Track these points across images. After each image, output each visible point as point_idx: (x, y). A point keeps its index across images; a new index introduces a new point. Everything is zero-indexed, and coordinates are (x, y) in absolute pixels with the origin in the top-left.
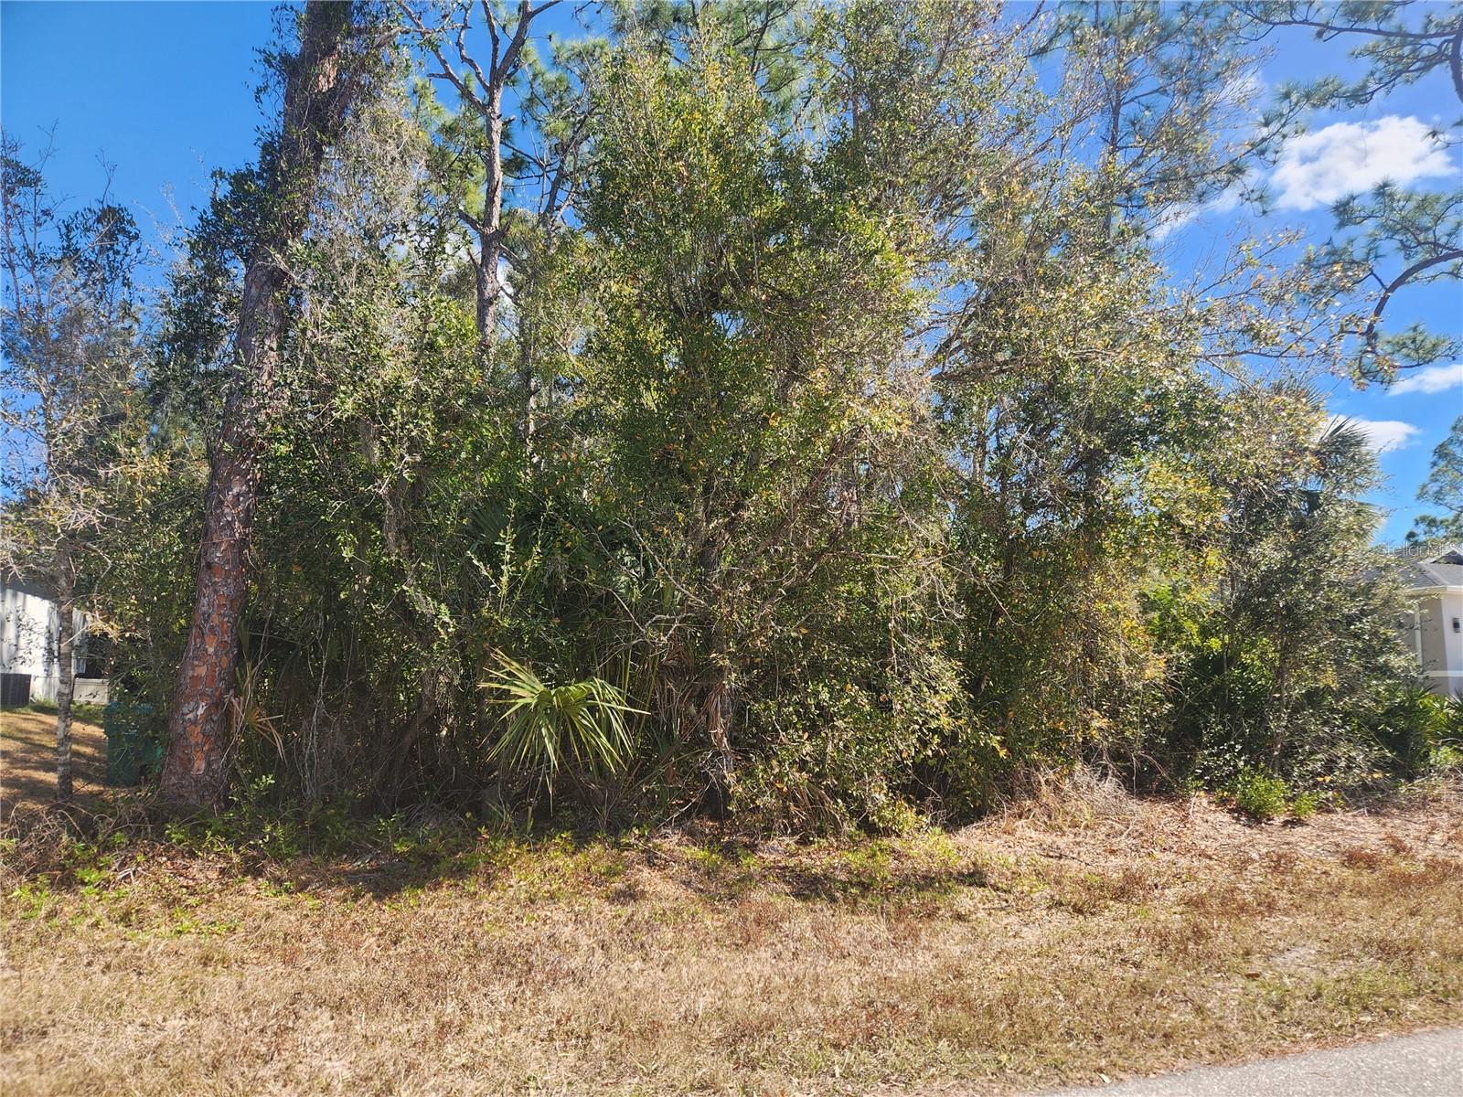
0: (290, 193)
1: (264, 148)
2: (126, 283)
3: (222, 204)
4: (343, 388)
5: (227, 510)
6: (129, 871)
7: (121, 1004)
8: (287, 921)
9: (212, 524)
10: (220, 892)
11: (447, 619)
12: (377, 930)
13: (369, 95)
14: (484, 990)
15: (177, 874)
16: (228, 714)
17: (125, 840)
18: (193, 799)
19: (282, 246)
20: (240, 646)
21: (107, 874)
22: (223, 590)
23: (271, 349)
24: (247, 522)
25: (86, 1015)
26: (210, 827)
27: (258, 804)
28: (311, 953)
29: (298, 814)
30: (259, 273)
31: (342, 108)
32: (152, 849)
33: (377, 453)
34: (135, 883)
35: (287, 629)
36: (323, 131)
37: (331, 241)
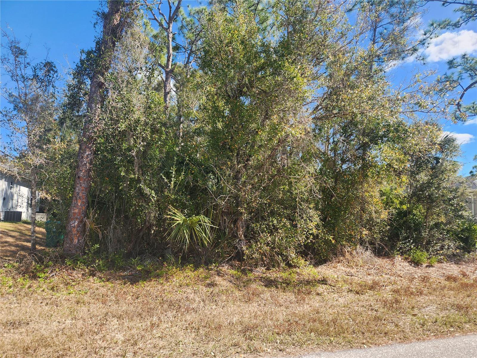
0: (105, 57)
1: (97, 43)
2: (53, 86)
3: (83, 61)
4: (121, 121)
5: (84, 160)
6: (54, 274)
7: (52, 315)
8: (103, 290)
9: (80, 164)
10: (82, 281)
11: (154, 195)
12: (132, 294)
13: (130, 26)
14: (165, 314)
15: (69, 275)
16: (85, 225)
17: (52, 264)
18: (74, 252)
19: (103, 75)
20: (88, 203)
21: (47, 275)
22: (83, 185)
23: (99, 108)
24: (91, 163)
25: (41, 318)
26: (79, 260)
27: (94, 253)
28: (111, 301)
29: (107, 257)
30: (95, 83)
31: (122, 30)
32: (61, 267)
33: (132, 142)
34: (55, 278)
35: (103, 198)
36: (115, 37)
37: (118, 73)
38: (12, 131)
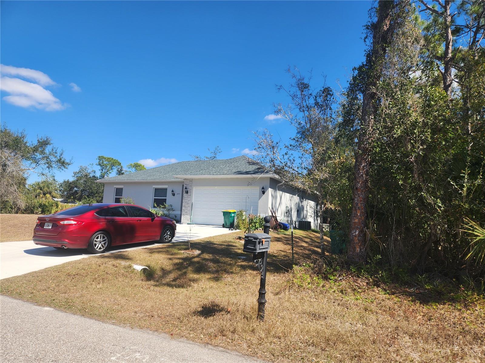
0: (376, 67)
1: (367, 56)
3: (356, 77)
4: (396, 127)
5: (361, 171)
6: (341, 278)
7: (344, 316)
8: (389, 303)
9: (357, 176)
10: (367, 289)
11: (440, 205)
12: (422, 314)
15: (354, 282)
16: (365, 235)
17: (340, 269)
18: (357, 260)
19: (375, 84)
20: (367, 213)
21: (336, 278)
22: (361, 196)
23: (372, 119)
24: (367, 174)
25: (335, 316)
26: (362, 269)
27: (376, 264)
28: (399, 316)
29: (389, 269)
30: (367, 96)
31: (392, 33)
32: (347, 272)
33: (409, 147)
34: (343, 282)
35: (381, 208)
36: (386, 43)
37: (390, 79)
38: (302, 153)
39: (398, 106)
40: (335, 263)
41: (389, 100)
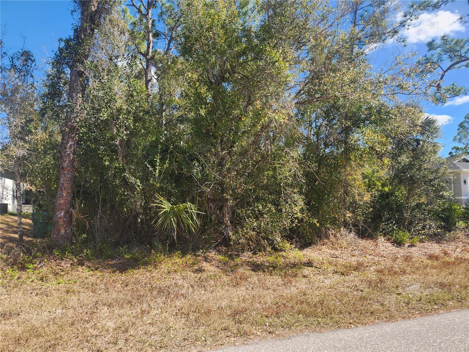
1: (75, 30)
2: (32, 76)
3: (62, 49)
4: (103, 109)
5: (68, 150)
6: (42, 264)
7: (42, 305)
8: (93, 279)
9: (63, 154)
10: (71, 271)
11: (139, 184)
12: (121, 282)
13: (108, 12)
14: (155, 300)
15: (57, 265)
16: (71, 215)
17: (40, 255)
18: (61, 242)
19: (82, 63)
20: (74, 193)
21: (35, 265)
22: (68, 176)
23: (80, 97)
24: (74, 154)
25: (31, 309)
26: (67, 251)
27: (82, 243)
28: (100, 289)
29: (94, 246)
30: (75, 72)
31: (100, 16)
32: (49, 257)
33: (115, 131)
34: (44, 268)
35: (88, 188)
36: (94, 24)
37: (98, 61)
39: (105, 90)
40: (35, 250)
41: (97, 82)
